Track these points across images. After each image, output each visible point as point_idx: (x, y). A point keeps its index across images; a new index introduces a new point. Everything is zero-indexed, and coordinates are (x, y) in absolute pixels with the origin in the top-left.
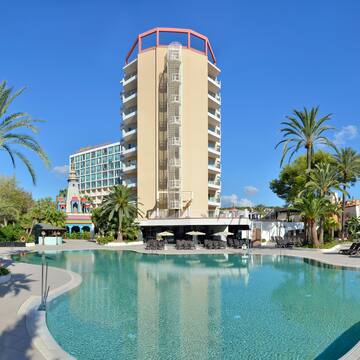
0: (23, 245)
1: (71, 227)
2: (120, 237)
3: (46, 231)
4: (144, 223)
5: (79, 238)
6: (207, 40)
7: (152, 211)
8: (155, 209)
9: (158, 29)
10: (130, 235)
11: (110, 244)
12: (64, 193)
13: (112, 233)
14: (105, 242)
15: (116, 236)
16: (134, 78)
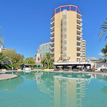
0: (17, 70)
3: (26, 66)
4: (56, 63)
6: (76, 7)
7: (58, 60)
8: (59, 60)
9: (60, 7)
10: (51, 67)
11: (45, 70)
14: (43, 69)
15: (47, 68)
16: (53, 22)
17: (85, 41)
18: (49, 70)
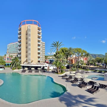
1: (7, 64)
2: (17, 68)
4: (23, 65)
5: (9, 67)
6: (38, 22)
7: (24, 62)
9: (26, 20)
12: (5, 55)
13: (15, 67)
15: (16, 68)
16: (20, 31)
17: (44, 42)
18: (18, 70)
